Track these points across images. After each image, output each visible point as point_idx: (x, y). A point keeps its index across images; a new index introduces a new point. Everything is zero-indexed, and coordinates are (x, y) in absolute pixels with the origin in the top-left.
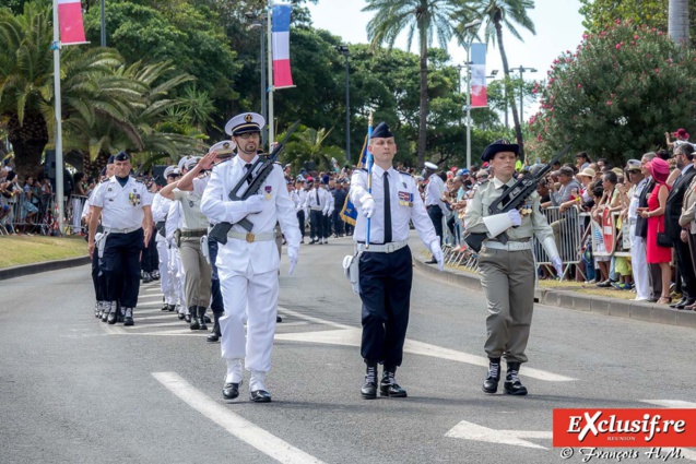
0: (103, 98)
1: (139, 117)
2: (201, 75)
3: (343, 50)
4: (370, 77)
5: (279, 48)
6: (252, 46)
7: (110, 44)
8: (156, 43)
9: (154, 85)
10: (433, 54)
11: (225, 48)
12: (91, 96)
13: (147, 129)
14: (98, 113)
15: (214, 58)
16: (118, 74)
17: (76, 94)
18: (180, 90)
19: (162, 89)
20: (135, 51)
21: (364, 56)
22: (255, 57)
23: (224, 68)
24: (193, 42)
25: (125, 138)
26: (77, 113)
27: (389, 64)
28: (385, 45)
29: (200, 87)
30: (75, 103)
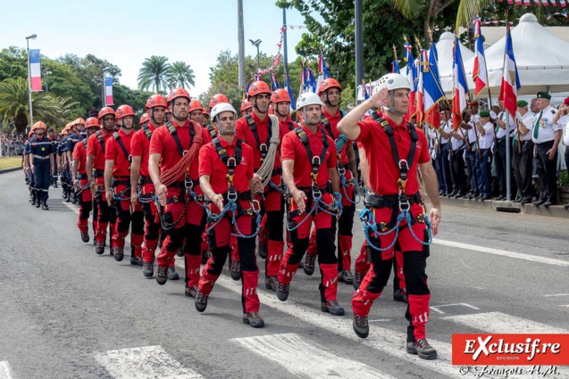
0: (48, 109)
1: (60, 115)
2: (81, 101)
3: (130, 92)
4: (140, 101)
5: (109, 91)
6: (99, 91)
7: (49, 90)
8: (65, 90)
9: (65, 104)
10: (161, 93)
11: (90, 92)
12: (44, 109)
13: (63, 120)
14: (47, 115)
15: (86, 95)
16: (52, 101)
17: (38, 108)
18: (74, 107)
19: (68, 106)
20: (59, 93)
21: (138, 94)
22: (100, 95)
23: (90, 99)
24: (78, 90)
25: (55, 123)
26: (39, 115)
27: (146, 97)
28: (145, 90)
29: (81, 105)
30: (37, 110)
